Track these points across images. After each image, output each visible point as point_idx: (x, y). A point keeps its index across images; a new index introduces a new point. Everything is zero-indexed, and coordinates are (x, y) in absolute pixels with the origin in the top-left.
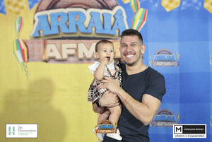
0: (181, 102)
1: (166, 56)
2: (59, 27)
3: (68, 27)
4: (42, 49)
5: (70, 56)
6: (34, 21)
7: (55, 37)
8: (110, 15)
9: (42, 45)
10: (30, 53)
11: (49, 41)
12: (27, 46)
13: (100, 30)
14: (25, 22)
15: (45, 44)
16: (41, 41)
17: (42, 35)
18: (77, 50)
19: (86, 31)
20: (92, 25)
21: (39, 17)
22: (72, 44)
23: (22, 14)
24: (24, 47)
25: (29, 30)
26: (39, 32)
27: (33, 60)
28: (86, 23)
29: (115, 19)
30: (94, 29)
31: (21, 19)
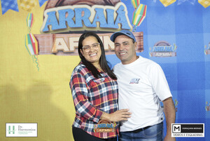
0: (178, 90)
1: (165, 47)
2: (66, 22)
3: (75, 22)
4: (51, 43)
5: (76, 48)
6: (44, 17)
8: (113, 11)
9: (51, 39)
10: (40, 47)
11: (57, 35)
12: (37, 40)
13: (104, 24)
14: (35, 18)
15: (54, 38)
16: (51, 35)
17: (51, 30)
19: (91, 26)
20: (96, 20)
21: (48, 13)
23: (33, 11)
24: (35, 41)
25: (39, 26)
26: (48, 27)
27: (43, 53)
28: (91, 19)
29: (118, 14)
30: (98, 23)
31: (32, 15)
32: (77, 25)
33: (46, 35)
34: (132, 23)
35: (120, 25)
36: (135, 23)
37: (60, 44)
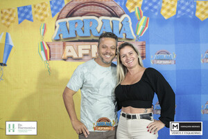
1: (165, 56)
2: (76, 31)
4: (62, 50)
5: (84, 55)
7: (72, 40)
8: (119, 22)
11: (67, 43)
12: (49, 47)
14: (47, 27)
15: (64, 46)
16: (61, 43)
18: (90, 50)
21: (59, 23)
22: (87, 46)
23: (46, 21)
24: (47, 48)
25: (51, 34)
31: (45, 25)
32: (86, 34)
33: (58, 43)
34: (135, 33)
35: (124, 35)
36: (138, 33)
37: (70, 51)
